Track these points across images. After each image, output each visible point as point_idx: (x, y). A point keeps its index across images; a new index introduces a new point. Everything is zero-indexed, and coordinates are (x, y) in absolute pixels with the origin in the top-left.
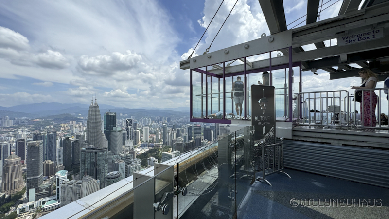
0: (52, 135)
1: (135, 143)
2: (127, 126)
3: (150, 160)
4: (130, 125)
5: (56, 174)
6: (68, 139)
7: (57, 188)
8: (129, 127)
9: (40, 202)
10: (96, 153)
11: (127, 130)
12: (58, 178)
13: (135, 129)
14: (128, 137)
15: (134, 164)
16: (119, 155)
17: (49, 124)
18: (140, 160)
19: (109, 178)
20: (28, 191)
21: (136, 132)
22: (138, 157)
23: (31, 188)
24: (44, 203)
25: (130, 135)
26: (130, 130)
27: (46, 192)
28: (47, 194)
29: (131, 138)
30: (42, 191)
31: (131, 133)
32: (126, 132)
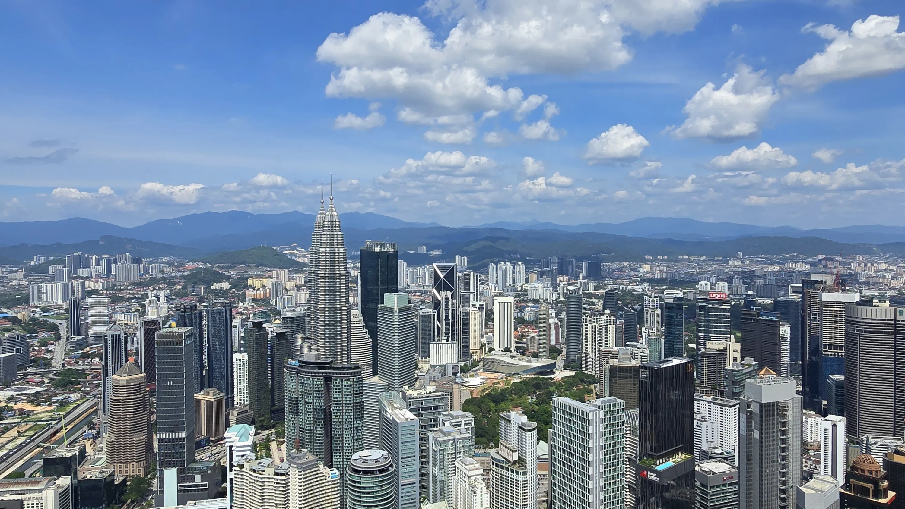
0: (219, 313)
1: (463, 354)
2: (438, 289)
3: (508, 421)
4: (447, 289)
5: (226, 435)
6: (258, 326)
7: (230, 475)
8: (443, 293)
10: (328, 380)
11: (437, 304)
12: (231, 447)
13: (465, 302)
15: (452, 429)
16: (404, 394)
17: (220, 278)
18: (470, 417)
19: (358, 472)
20: (162, 474)
21: (467, 314)
22: (465, 407)
23: (169, 465)
25: (447, 324)
26: (447, 305)
27: (202, 485)
28: (206, 489)
29: (450, 335)
30: (193, 479)
31: (450, 317)
32: (435, 312)
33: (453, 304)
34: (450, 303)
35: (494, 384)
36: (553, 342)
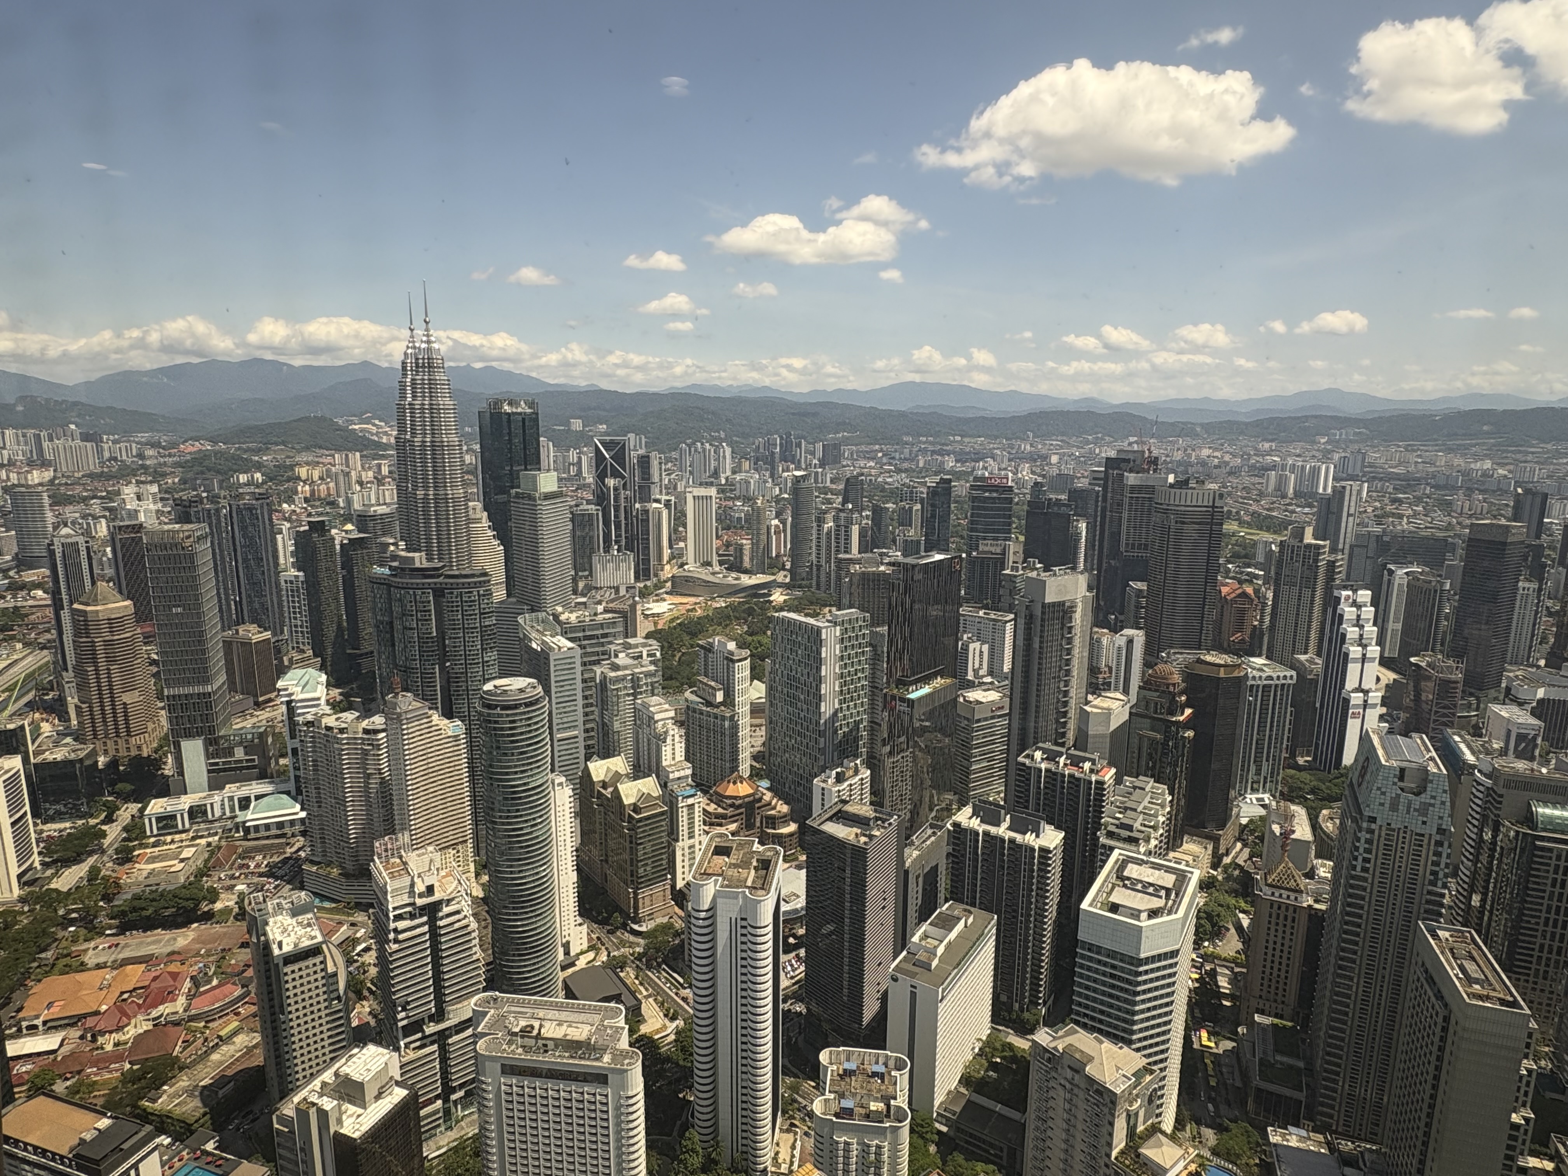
0: (250, 509)
1: (643, 571)
2: (601, 477)
4: (615, 474)
5: (280, 684)
6: (319, 527)
8: (611, 482)
9: (231, 799)
10: (439, 593)
11: (601, 498)
12: (289, 702)
13: (645, 495)
14: (607, 537)
15: (629, 661)
17: (245, 466)
18: (655, 644)
19: (493, 707)
20: (179, 748)
23: (188, 734)
24: (245, 803)
25: (618, 527)
27: (247, 761)
28: (254, 767)
29: (623, 543)
30: (232, 754)
31: (622, 517)
32: (598, 510)
33: (625, 498)
34: (621, 496)
35: (688, 611)
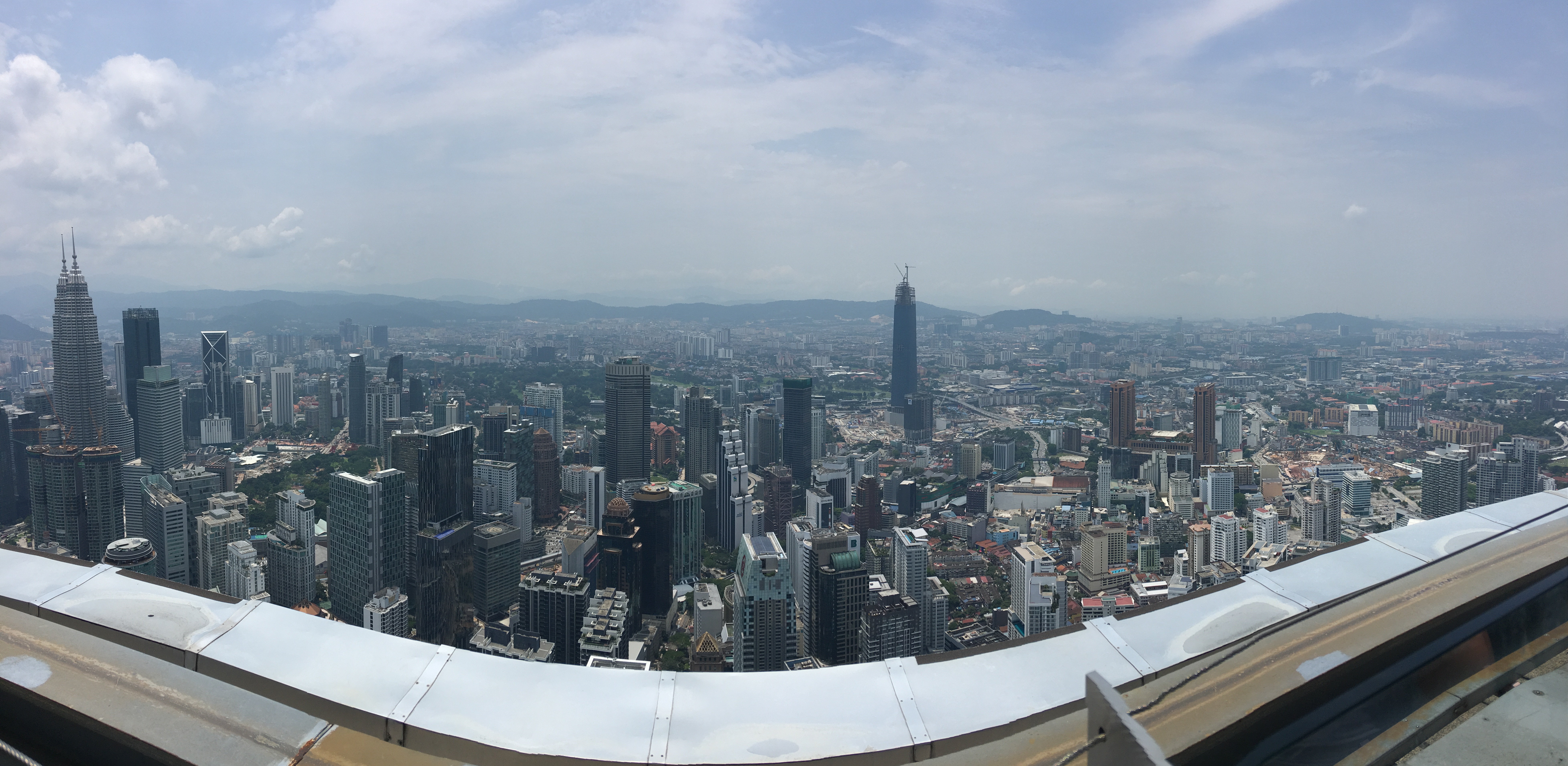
1: (238, 431)
2: (208, 361)
3: (285, 501)
4: (219, 359)
8: (215, 365)
11: (207, 376)
14: (211, 405)
15: (223, 512)
16: (170, 477)
21: (240, 386)
25: (219, 399)
26: (218, 378)
29: (224, 410)
31: (222, 391)
32: (204, 386)
33: (225, 377)
34: (222, 375)
36: (335, 414)
